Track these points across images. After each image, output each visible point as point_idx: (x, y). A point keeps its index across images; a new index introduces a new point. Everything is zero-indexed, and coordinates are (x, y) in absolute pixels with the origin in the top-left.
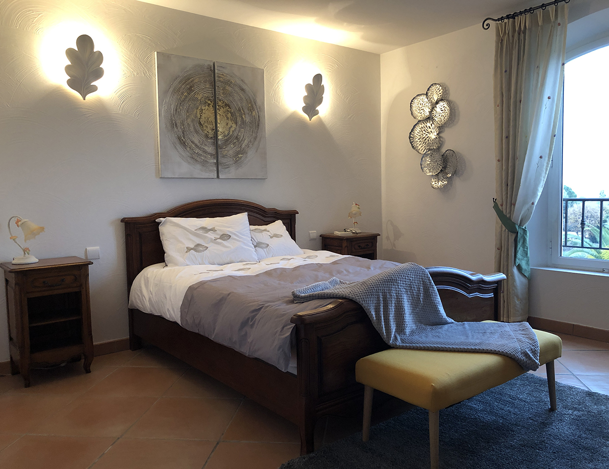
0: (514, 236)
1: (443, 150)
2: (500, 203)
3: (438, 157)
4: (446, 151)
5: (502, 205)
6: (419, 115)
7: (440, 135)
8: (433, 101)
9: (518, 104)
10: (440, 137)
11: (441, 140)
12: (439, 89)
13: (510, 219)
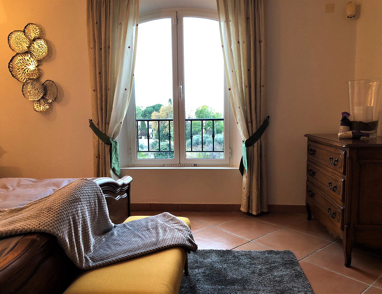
0: (109, 147)
1: (43, 80)
2: (96, 123)
3: (37, 85)
4: (46, 81)
5: (98, 124)
6: (17, 48)
7: (39, 67)
8: (31, 38)
9: (107, 49)
10: (39, 70)
11: (40, 72)
12: (35, 29)
13: (105, 134)
